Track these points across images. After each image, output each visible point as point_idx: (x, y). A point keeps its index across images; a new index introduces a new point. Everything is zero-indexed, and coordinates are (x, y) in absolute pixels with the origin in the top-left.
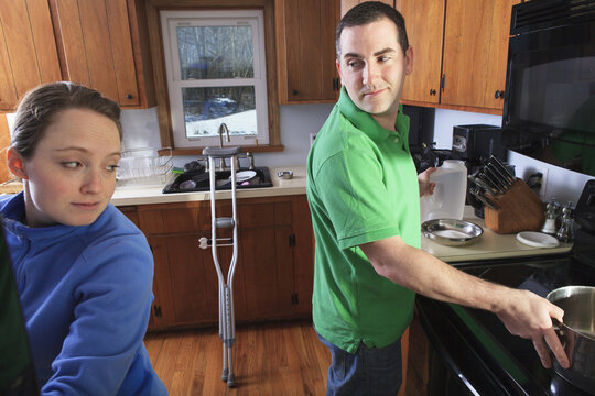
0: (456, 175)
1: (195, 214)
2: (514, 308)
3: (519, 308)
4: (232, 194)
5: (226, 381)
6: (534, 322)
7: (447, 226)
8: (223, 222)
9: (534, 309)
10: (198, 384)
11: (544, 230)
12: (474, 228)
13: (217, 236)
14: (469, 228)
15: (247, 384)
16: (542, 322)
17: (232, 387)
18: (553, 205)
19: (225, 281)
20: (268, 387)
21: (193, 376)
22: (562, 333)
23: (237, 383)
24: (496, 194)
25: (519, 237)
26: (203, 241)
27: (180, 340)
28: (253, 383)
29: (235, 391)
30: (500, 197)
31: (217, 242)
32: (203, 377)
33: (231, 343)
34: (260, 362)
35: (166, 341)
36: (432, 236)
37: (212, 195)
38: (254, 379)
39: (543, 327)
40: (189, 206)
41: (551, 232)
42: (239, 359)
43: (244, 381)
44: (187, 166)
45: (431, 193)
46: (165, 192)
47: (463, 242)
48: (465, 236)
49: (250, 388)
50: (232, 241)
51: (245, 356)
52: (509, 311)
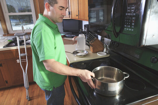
0: (82, 38)
1: (14, 53)
2: (81, 75)
3: (83, 75)
4: (25, 47)
5: (27, 99)
6: (86, 78)
7: (80, 52)
8: (22, 55)
9: (86, 75)
10: (19, 101)
11: (104, 51)
12: (86, 52)
13: (21, 59)
14: (85, 52)
15: (34, 99)
16: (88, 78)
17: (29, 100)
18: (105, 44)
19: (25, 71)
20: (40, 99)
21: (18, 99)
22: (94, 80)
23: (30, 99)
24: (92, 43)
25: (97, 54)
26: (18, 61)
27: (15, 89)
28: (35, 98)
29: (30, 101)
30: (93, 43)
31: (21, 61)
32: (21, 99)
33: (28, 89)
34: (38, 92)
35: (11, 90)
36: (75, 55)
37: (19, 47)
38: (36, 97)
39: (88, 79)
40: (12, 51)
41: (105, 52)
42: (32, 92)
43: (33, 98)
44: (13, 39)
45: (76, 43)
46: (4, 47)
47: (83, 56)
48: (84, 54)
49: (34, 100)
50: (26, 60)
51: (34, 91)
52: (81, 76)
